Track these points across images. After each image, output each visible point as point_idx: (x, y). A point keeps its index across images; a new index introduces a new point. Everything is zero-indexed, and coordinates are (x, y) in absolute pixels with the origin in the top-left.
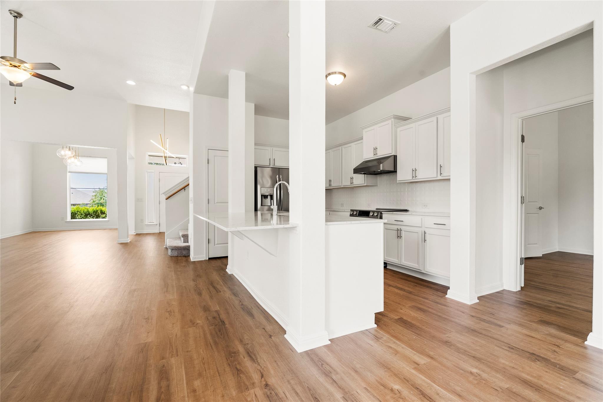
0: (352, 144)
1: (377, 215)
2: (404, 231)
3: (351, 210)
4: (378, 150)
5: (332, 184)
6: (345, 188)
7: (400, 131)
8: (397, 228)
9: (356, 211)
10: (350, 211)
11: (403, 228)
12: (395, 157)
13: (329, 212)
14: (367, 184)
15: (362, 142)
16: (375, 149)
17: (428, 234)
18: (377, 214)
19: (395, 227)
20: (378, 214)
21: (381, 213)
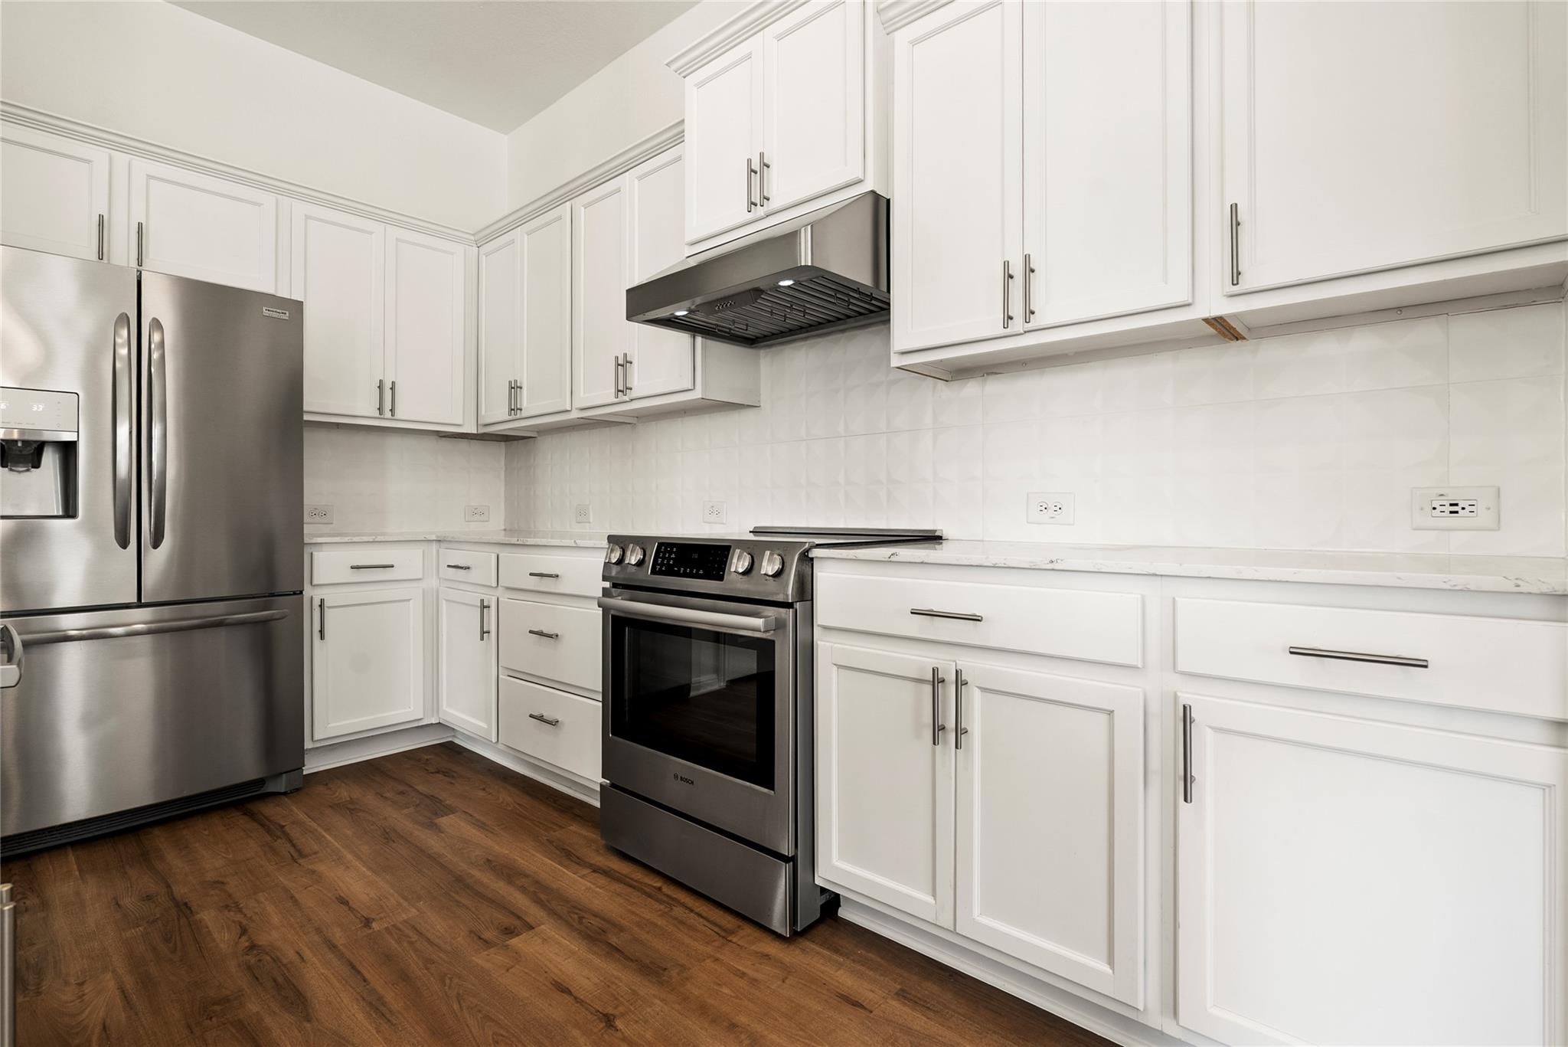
0: (628, 181)
1: (778, 574)
2: (984, 690)
3: (613, 540)
4: (774, 177)
5: (525, 405)
6: (590, 425)
7: (914, 43)
8: (935, 671)
9: (641, 542)
10: (605, 543)
11: (972, 665)
12: (880, 208)
13: (497, 550)
14: (704, 389)
15: (679, 159)
16: (758, 170)
17: (1209, 733)
18: (777, 566)
19: (923, 660)
20: (783, 563)
21: (806, 559)
